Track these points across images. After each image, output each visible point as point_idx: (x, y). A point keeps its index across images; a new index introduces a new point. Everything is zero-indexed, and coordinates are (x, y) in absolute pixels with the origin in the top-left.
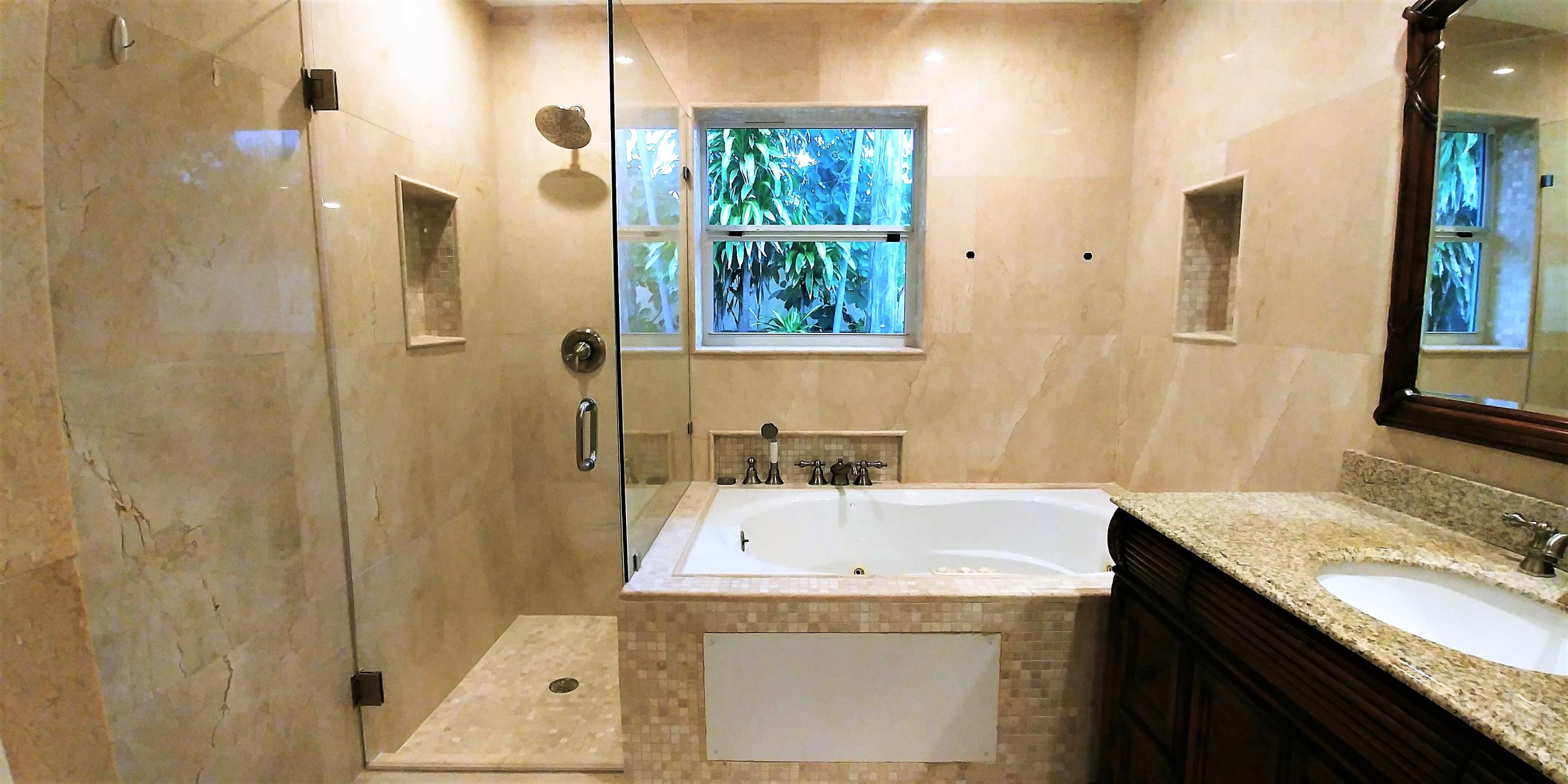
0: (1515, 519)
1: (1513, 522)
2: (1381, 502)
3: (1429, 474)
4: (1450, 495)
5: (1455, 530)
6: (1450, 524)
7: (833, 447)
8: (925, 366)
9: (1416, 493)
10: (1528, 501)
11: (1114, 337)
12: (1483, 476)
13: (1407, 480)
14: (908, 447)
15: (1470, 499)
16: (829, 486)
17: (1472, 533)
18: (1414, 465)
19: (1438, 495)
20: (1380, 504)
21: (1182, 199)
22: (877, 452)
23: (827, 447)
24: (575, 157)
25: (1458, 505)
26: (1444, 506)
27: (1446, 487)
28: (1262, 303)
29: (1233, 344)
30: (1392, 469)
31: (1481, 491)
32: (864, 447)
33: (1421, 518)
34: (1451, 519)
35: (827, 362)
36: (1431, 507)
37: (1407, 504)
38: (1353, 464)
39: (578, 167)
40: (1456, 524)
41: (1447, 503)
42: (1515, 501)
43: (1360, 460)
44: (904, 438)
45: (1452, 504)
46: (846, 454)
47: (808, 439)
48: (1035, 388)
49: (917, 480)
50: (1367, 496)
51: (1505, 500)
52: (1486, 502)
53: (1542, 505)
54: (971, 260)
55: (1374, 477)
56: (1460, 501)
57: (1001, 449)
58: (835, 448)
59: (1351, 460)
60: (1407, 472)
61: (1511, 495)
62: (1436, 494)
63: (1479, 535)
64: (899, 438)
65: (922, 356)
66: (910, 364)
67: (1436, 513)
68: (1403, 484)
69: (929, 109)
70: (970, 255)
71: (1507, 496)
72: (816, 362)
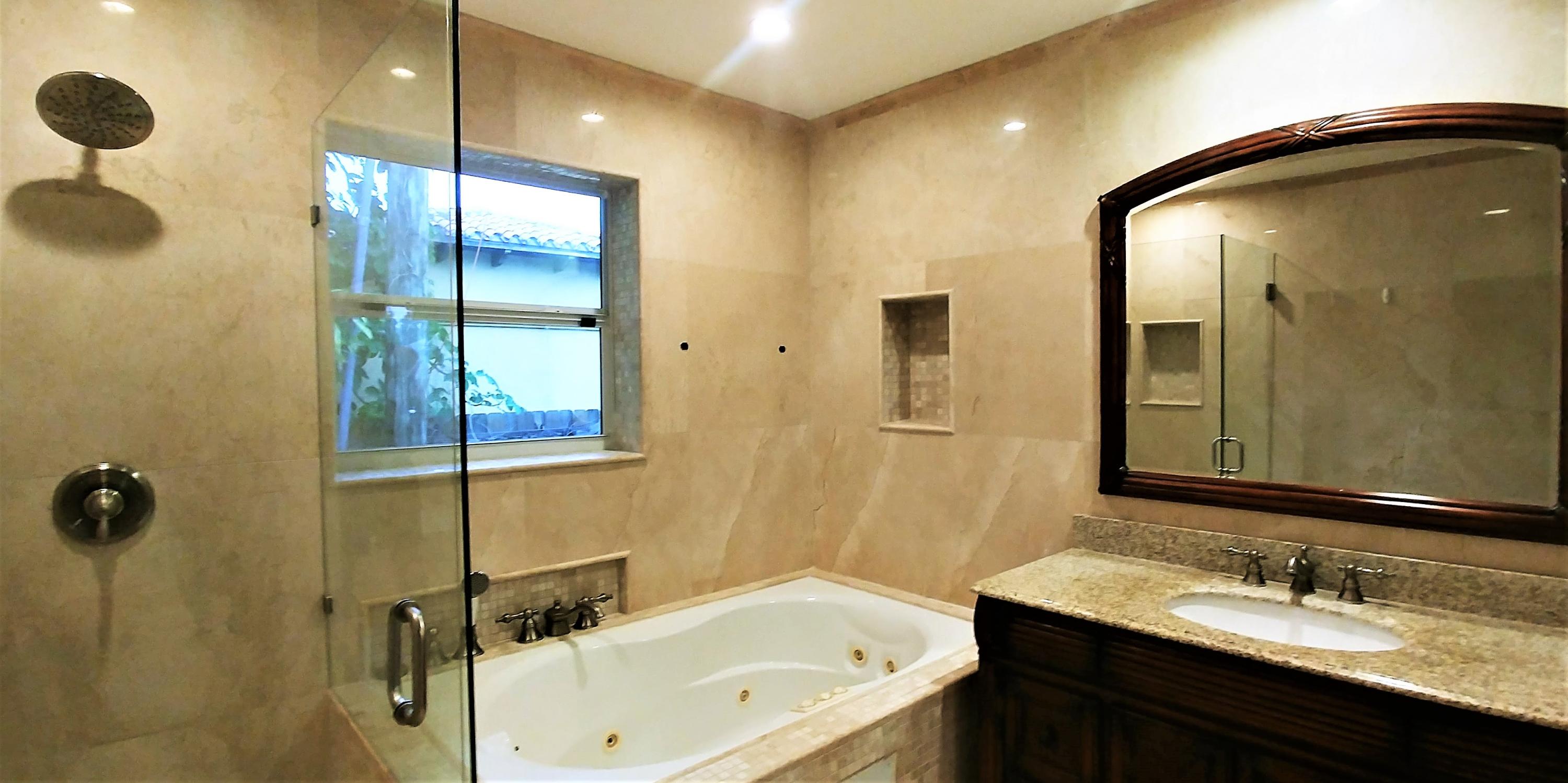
0: (1231, 551)
1: (1231, 553)
2: (1110, 551)
3: (1146, 526)
4: (1165, 540)
5: (1173, 563)
6: (1168, 560)
7: (542, 587)
8: (645, 472)
9: (1138, 541)
10: (1227, 537)
11: (805, 427)
12: (1185, 523)
13: (1130, 532)
14: (634, 571)
15: (1181, 540)
16: (546, 640)
17: (1186, 563)
18: (1133, 521)
19: (1156, 540)
20: (1110, 553)
21: (880, 305)
22: (594, 585)
23: (534, 589)
24: (90, 161)
25: (1172, 546)
26: (1161, 548)
27: (1162, 534)
28: (978, 399)
29: (950, 434)
30: (1116, 525)
31: (1189, 533)
32: (580, 578)
33: (1145, 558)
34: (1169, 556)
35: (535, 480)
36: (1152, 550)
37: (1132, 551)
38: (1081, 525)
39: (96, 177)
40: (1173, 559)
41: (1164, 545)
42: (1216, 538)
43: (1087, 523)
44: (628, 561)
45: (1168, 546)
46: (558, 592)
47: (509, 584)
48: (747, 484)
49: (645, 606)
50: (1097, 548)
51: (1209, 538)
52: (1194, 541)
53: (1237, 539)
54: (684, 351)
55: (1101, 534)
56: (1174, 542)
57: (721, 555)
58: (544, 588)
59: (1080, 523)
60: (1129, 527)
61: (1212, 534)
62: (1154, 541)
63: (1192, 564)
64: (621, 563)
65: (641, 462)
66: (630, 471)
67: (1156, 553)
68: (1127, 535)
69: (642, 183)
70: (684, 346)
71: (1209, 536)
72: (520, 481)
